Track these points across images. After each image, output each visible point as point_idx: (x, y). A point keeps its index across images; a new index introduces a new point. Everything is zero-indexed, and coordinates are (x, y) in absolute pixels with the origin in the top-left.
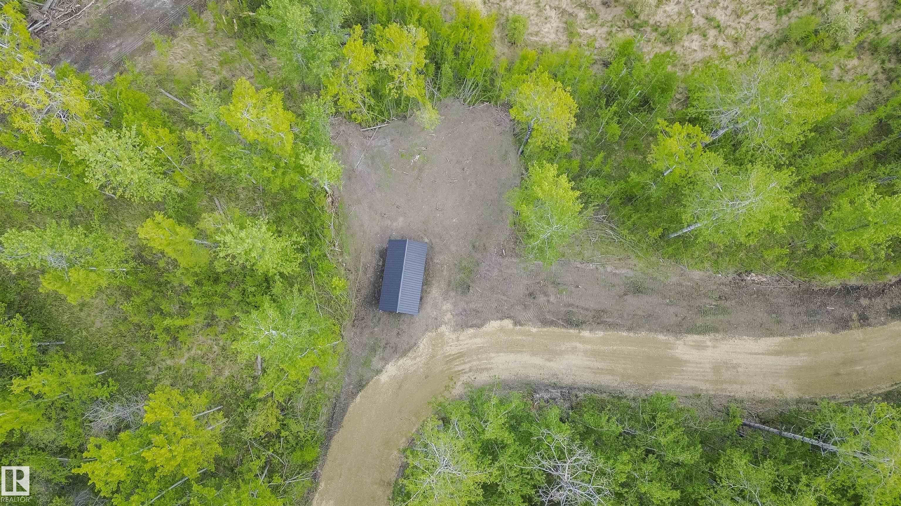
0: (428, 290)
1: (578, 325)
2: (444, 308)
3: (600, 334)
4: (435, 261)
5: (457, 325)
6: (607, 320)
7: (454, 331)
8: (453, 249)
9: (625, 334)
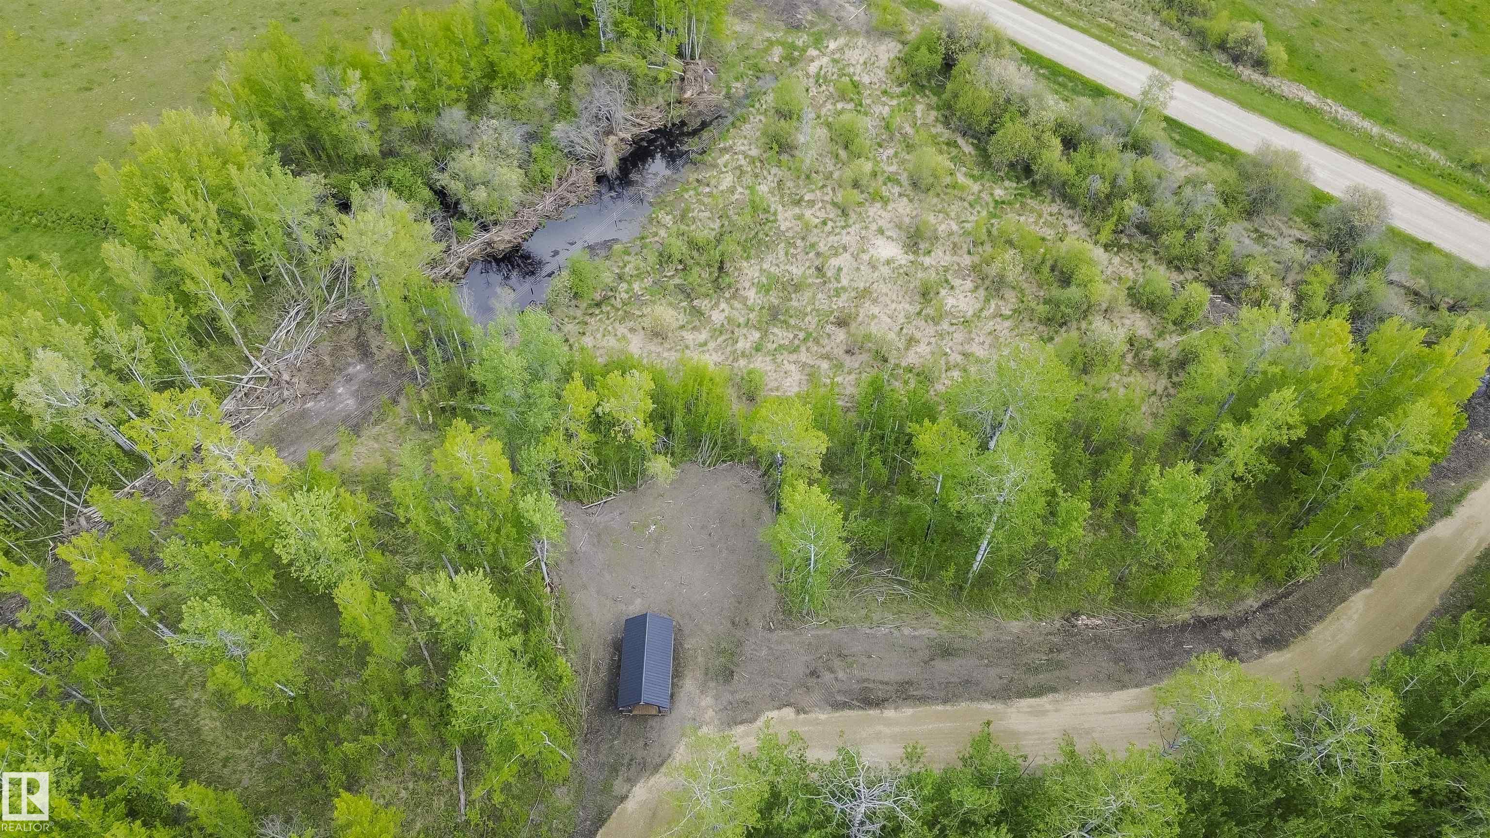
0: (680, 684)
1: (878, 703)
2: (703, 704)
3: (908, 711)
4: (686, 646)
5: (722, 724)
6: (915, 693)
7: (720, 731)
8: (708, 628)
9: (940, 708)
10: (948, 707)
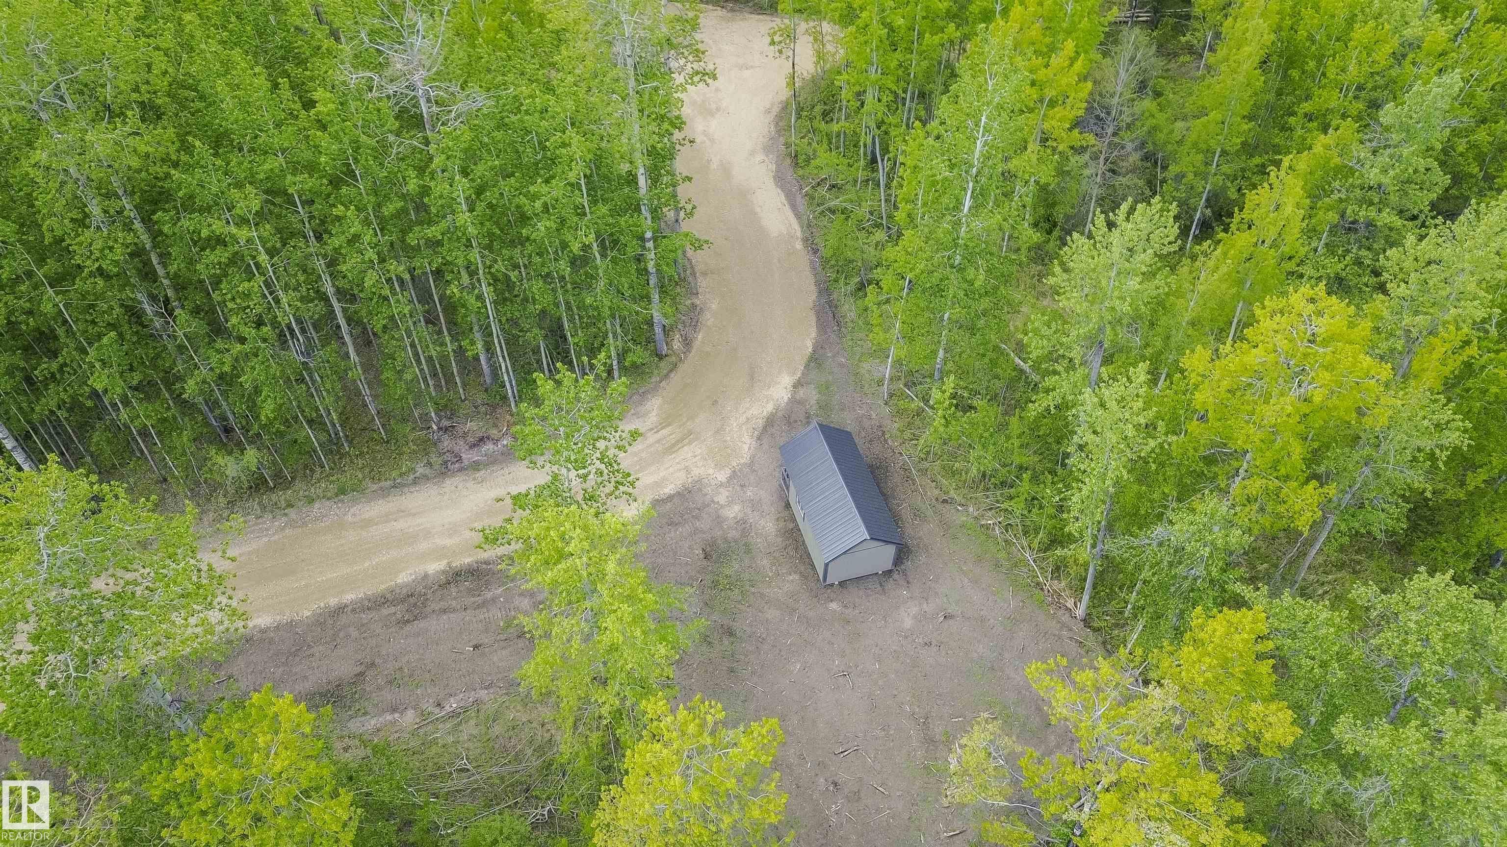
0: (782, 524)
1: (455, 577)
2: (737, 508)
3: (404, 577)
4: (797, 577)
5: (700, 490)
6: (393, 609)
7: (700, 481)
8: (772, 614)
9: (349, 597)
10: (333, 601)
